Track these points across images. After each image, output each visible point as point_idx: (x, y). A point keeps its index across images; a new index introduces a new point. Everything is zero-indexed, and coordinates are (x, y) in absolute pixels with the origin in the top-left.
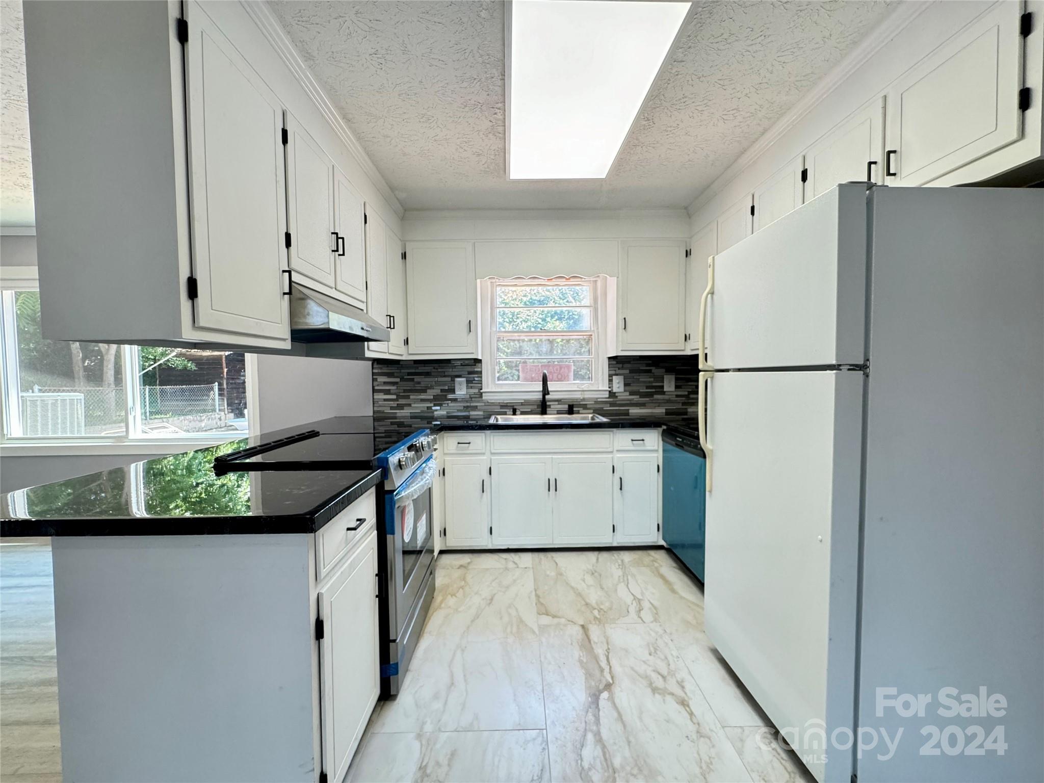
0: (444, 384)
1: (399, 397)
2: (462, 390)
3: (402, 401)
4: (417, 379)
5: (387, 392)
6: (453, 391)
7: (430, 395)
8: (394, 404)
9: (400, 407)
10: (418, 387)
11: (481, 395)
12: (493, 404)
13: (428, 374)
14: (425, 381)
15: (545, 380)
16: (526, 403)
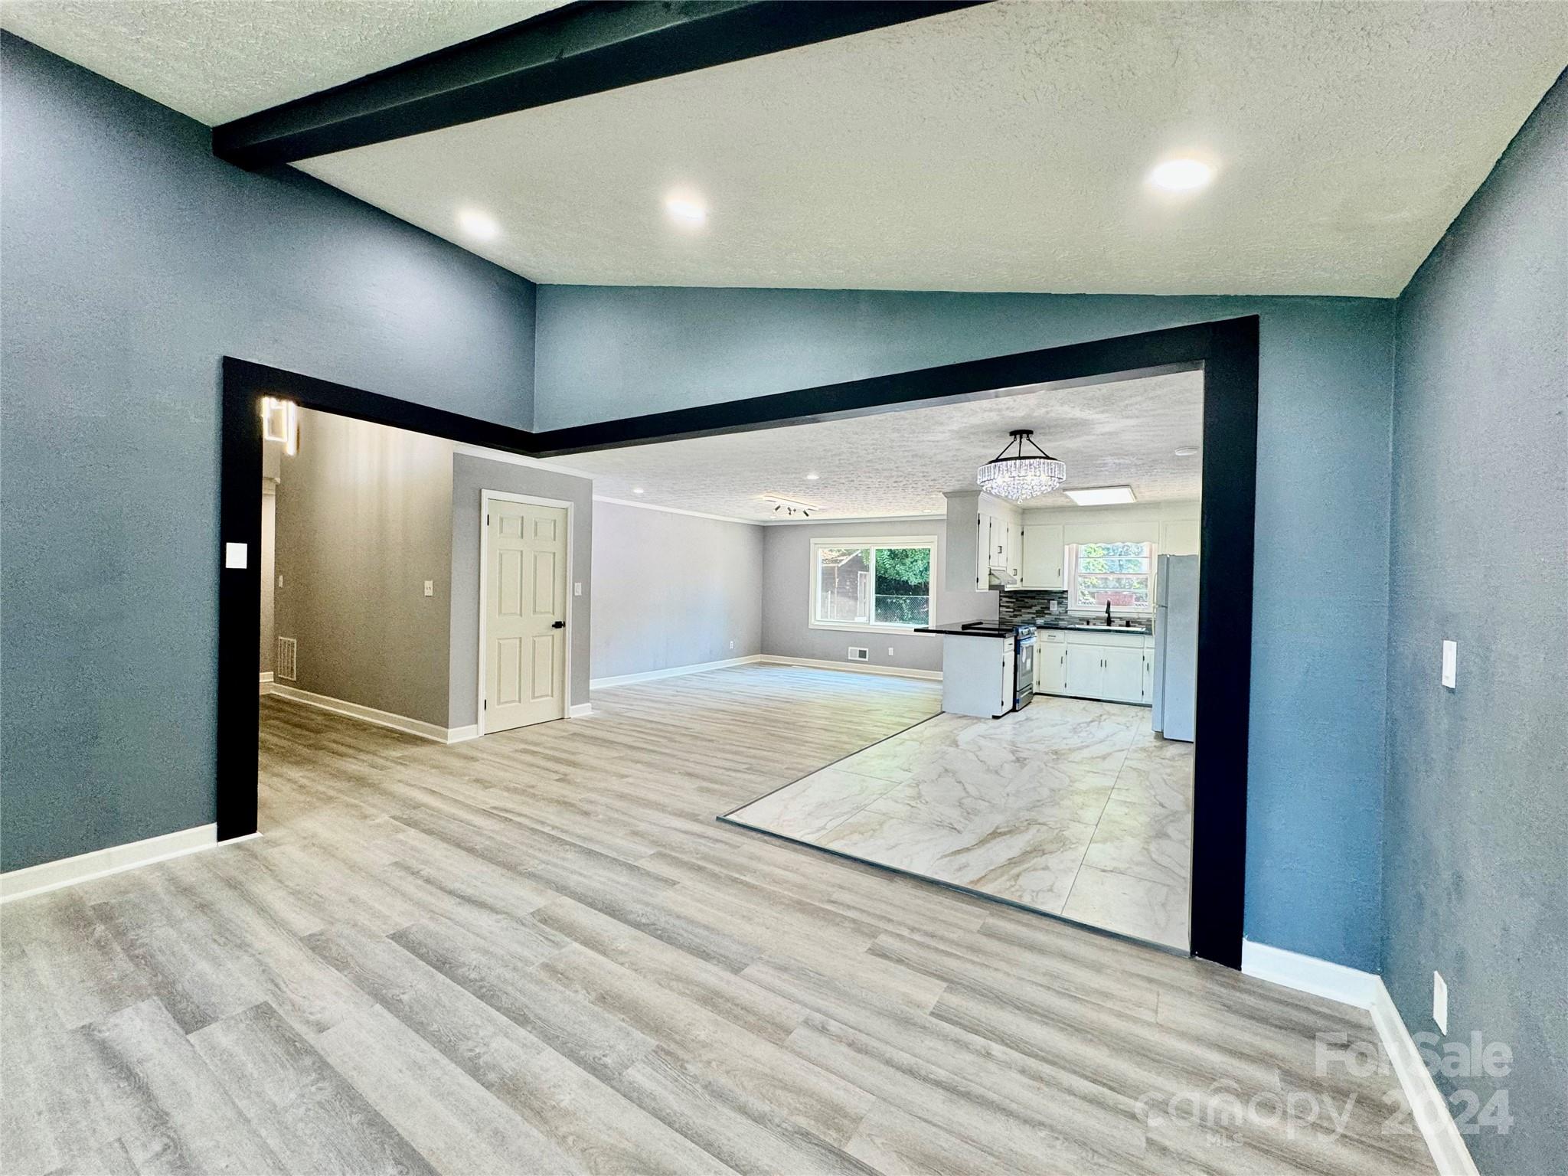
0: (1042, 604)
1: (1015, 610)
2: (1054, 607)
3: (1016, 613)
4: (1026, 600)
5: (1008, 607)
6: (1048, 608)
7: (1034, 609)
8: (1012, 614)
9: (1015, 616)
10: (1027, 605)
11: (1066, 612)
12: (1076, 618)
13: (1033, 598)
14: (1031, 602)
15: (1109, 605)
16: (1097, 618)
